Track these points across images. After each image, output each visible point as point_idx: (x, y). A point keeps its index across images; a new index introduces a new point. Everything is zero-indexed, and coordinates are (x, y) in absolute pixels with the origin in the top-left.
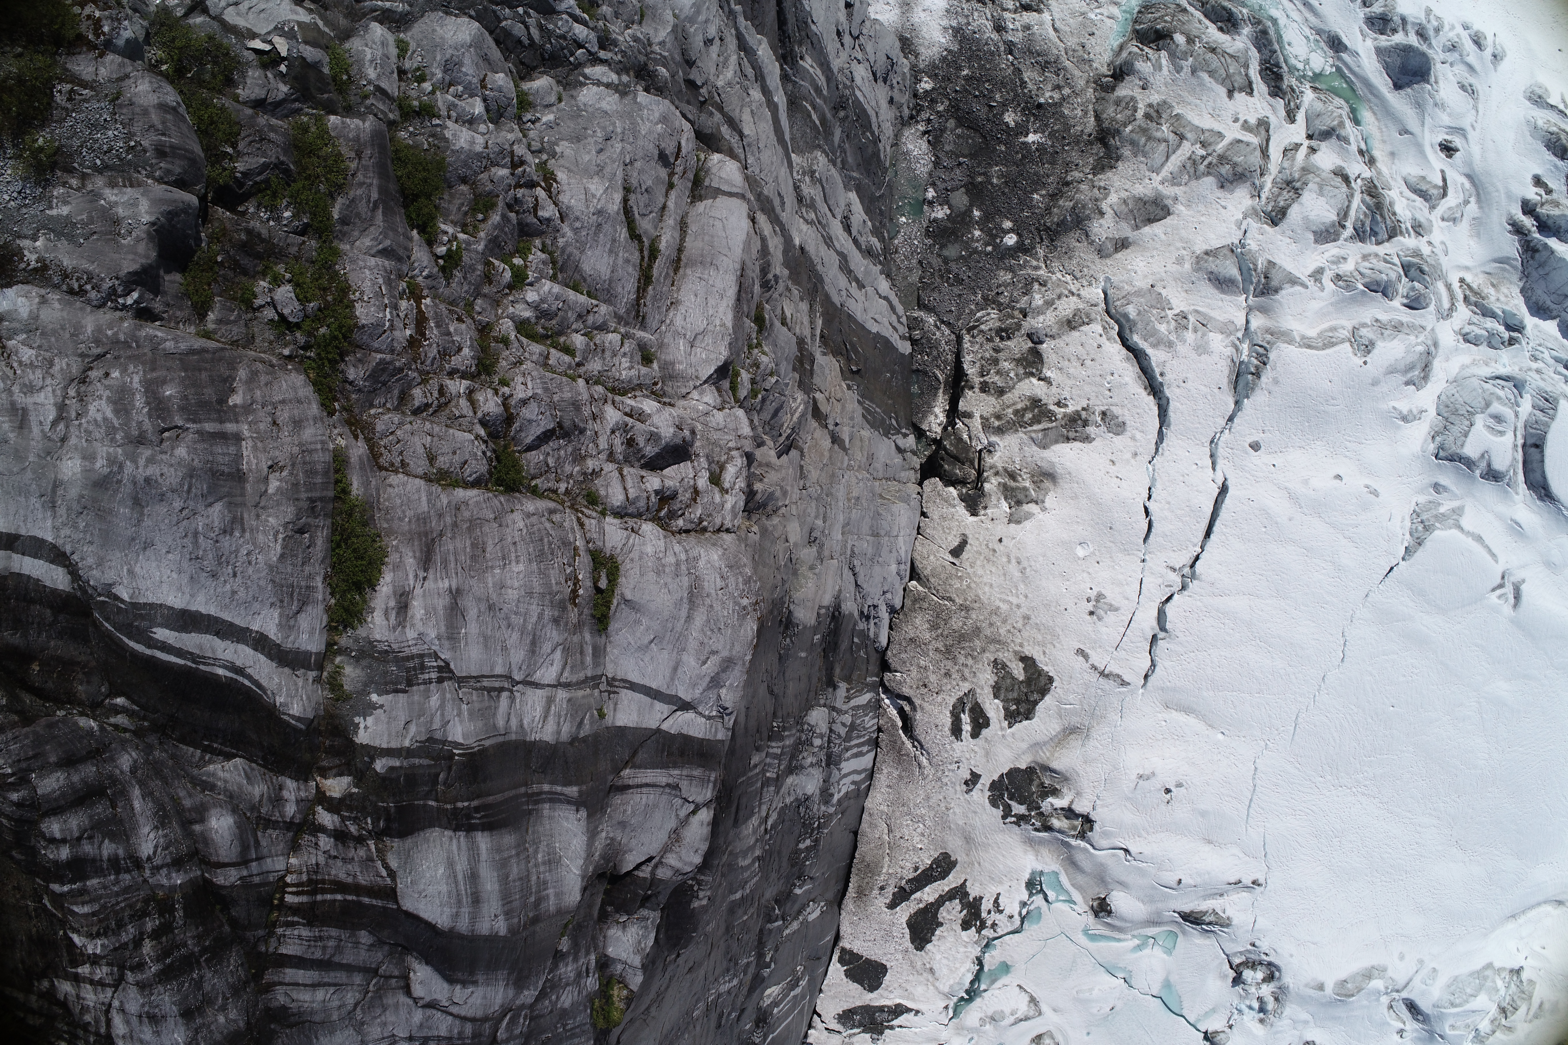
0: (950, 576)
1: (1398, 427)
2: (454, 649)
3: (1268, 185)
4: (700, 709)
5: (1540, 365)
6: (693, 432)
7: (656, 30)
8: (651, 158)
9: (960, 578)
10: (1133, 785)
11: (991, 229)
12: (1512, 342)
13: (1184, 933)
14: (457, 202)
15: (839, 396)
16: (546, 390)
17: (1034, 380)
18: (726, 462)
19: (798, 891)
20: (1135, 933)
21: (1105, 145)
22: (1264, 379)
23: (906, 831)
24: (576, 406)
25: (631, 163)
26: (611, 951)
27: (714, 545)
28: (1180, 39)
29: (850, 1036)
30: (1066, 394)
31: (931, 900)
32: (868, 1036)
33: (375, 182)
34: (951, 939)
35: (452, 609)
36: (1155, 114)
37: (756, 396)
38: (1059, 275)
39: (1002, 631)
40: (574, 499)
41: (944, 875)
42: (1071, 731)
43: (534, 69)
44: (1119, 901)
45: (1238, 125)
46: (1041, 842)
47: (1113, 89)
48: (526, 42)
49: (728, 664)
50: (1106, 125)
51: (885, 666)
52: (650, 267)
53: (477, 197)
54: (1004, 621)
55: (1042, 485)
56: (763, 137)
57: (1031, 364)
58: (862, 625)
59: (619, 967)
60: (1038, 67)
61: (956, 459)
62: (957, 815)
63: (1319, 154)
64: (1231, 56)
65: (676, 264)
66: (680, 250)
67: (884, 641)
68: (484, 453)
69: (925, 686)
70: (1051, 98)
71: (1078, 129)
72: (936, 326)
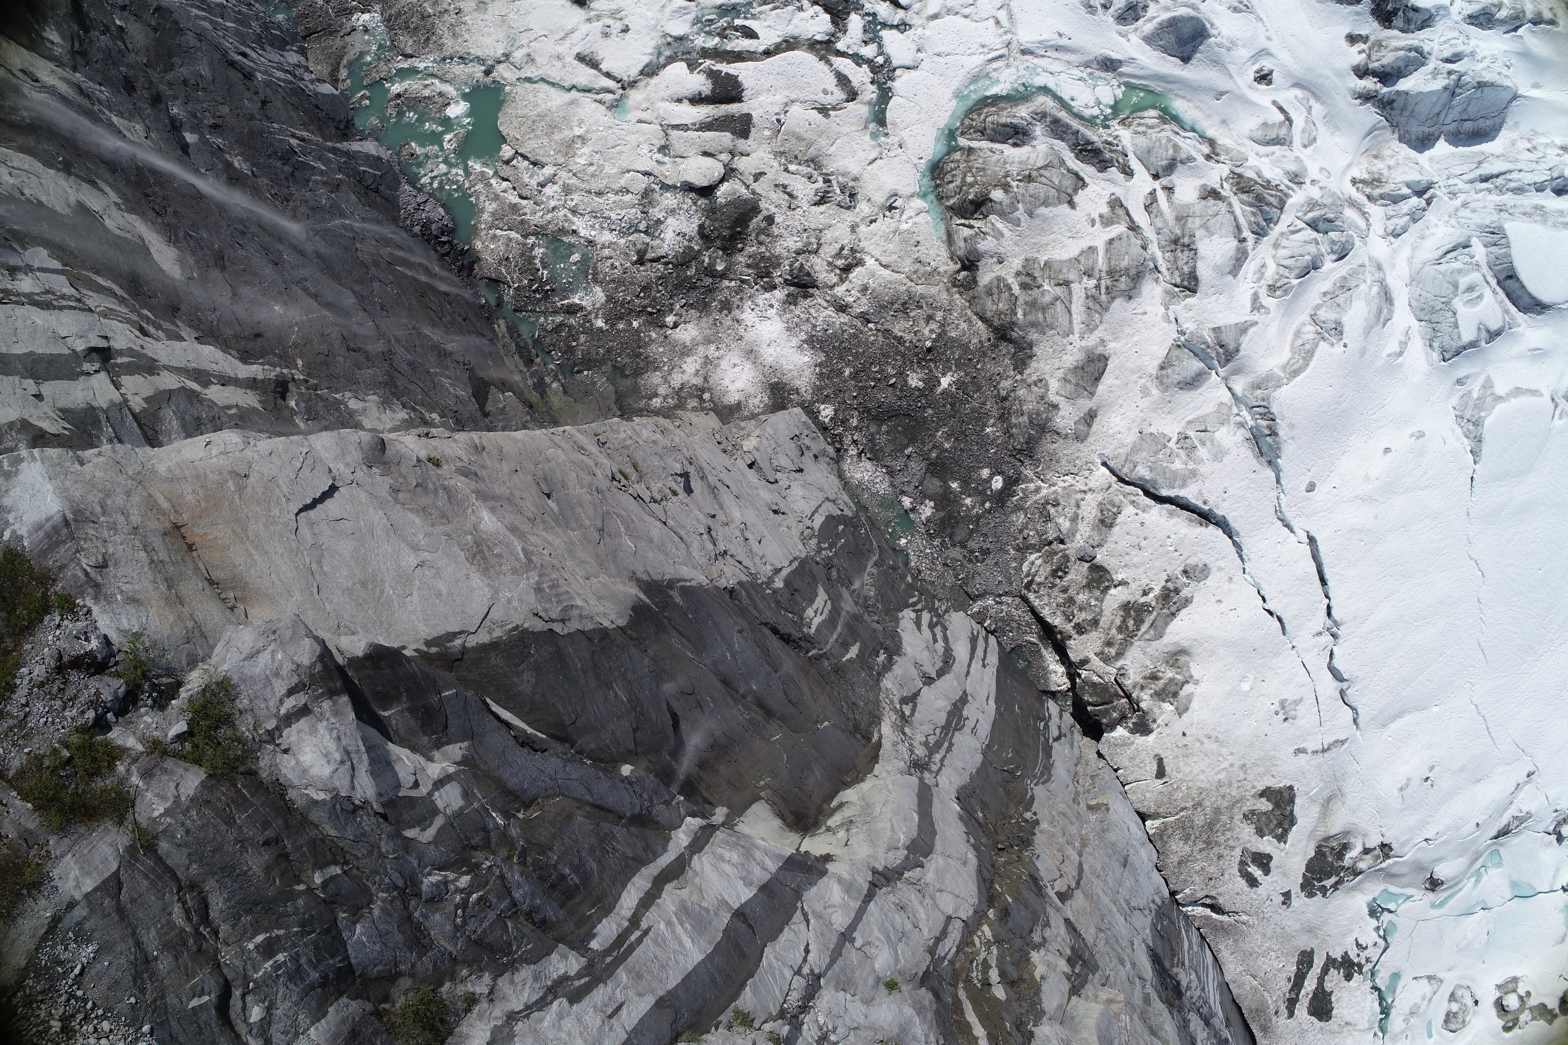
0: (1171, 794)
1: (1401, 365)
3: (1159, 254)
5: (1461, 198)
9: (1178, 788)
10: (1400, 799)
11: (976, 489)
12: (1429, 202)
17: (1113, 591)
20: (1468, 876)
22: (1281, 433)
23: (1265, 967)
28: (997, 195)
30: (1145, 581)
31: (1314, 985)
34: (1345, 994)
36: (1028, 279)
38: (1060, 484)
41: (1310, 965)
42: (1328, 803)
44: (1443, 871)
45: (1098, 224)
46: (1359, 883)
47: (975, 281)
50: (996, 323)
51: (1174, 894)
54: (1230, 785)
55: (1180, 663)
57: (1100, 581)
60: (900, 315)
61: (1104, 704)
62: (1292, 926)
63: (1177, 190)
64: (1045, 167)
67: (1165, 889)
69: (1211, 879)
70: (932, 331)
71: (975, 341)
72: (997, 603)
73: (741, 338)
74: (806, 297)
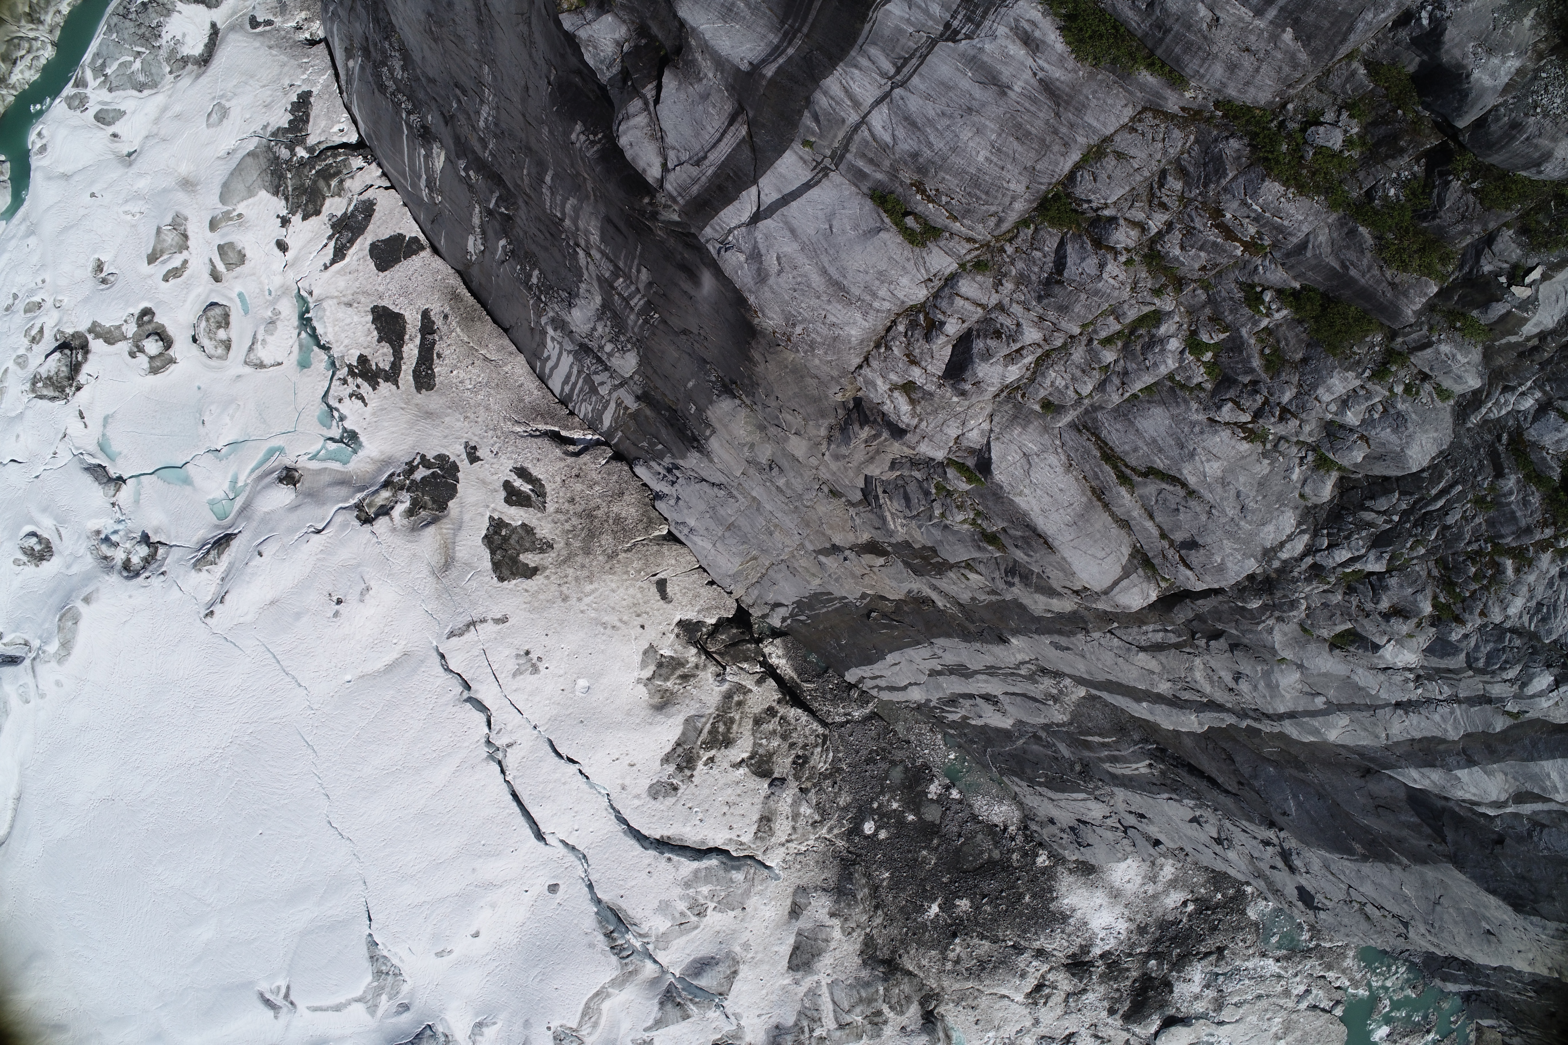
0: (646, 564)
1: (477, 1015)
2: (963, 55)
4: (743, 229)
6: (963, 394)
7: (1285, 634)
8: (1200, 533)
9: (639, 572)
10: (366, 577)
11: (889, 818)
13: (217, 527)
14: (1292, 342)
15: (866, 578)
16: (1096, 293)
17: (745, 755)
18: (914, 409)
19: (502, 242)
20: (248, 489)
21: (883, 962)
22: (601, 937)
23: (475, 371)
24: (1063, 309)
25: (1210, 513)
26: (609, 18)
27: (862, 341)
29: (351, 200)
30: (714, 772)
31: (405, 349)
32: (339, 214)
33: (1363, 281)
34: (362, 340)
35: (994, 78)
36: (876, 1021)
37: (936, 488)
38: (811, 842)
39: (570, 571)
40: (992, 252)
41: (416, 374)
42: (447, 563)
43: (1342, 495)
44: (284, 495)
46: (380, 471)
47: (921, 1004)
48: (1368, 504)
49: (762, 277)
50: (898, 975)
51: (618, 456)
52: (1115, 467)
53: (1284, 362)
54: (577, 579)
55: (659, 695)
56: (1125, 667)
57: (760, 763)
58: (667, 460)
59: (589, 16)
60: (986, 959)
61: (734, 644)
62: (455, 421)
65: (1099, 494)
66: (1106, 506)
67: (640, 470)
68: (1090, 201)
69: (577, 476)
70: (954, 950)
71: (913, 952)
72: (849, 714)
73: (1126, 906)
74: (1074, 955)
